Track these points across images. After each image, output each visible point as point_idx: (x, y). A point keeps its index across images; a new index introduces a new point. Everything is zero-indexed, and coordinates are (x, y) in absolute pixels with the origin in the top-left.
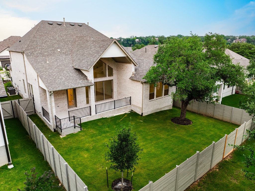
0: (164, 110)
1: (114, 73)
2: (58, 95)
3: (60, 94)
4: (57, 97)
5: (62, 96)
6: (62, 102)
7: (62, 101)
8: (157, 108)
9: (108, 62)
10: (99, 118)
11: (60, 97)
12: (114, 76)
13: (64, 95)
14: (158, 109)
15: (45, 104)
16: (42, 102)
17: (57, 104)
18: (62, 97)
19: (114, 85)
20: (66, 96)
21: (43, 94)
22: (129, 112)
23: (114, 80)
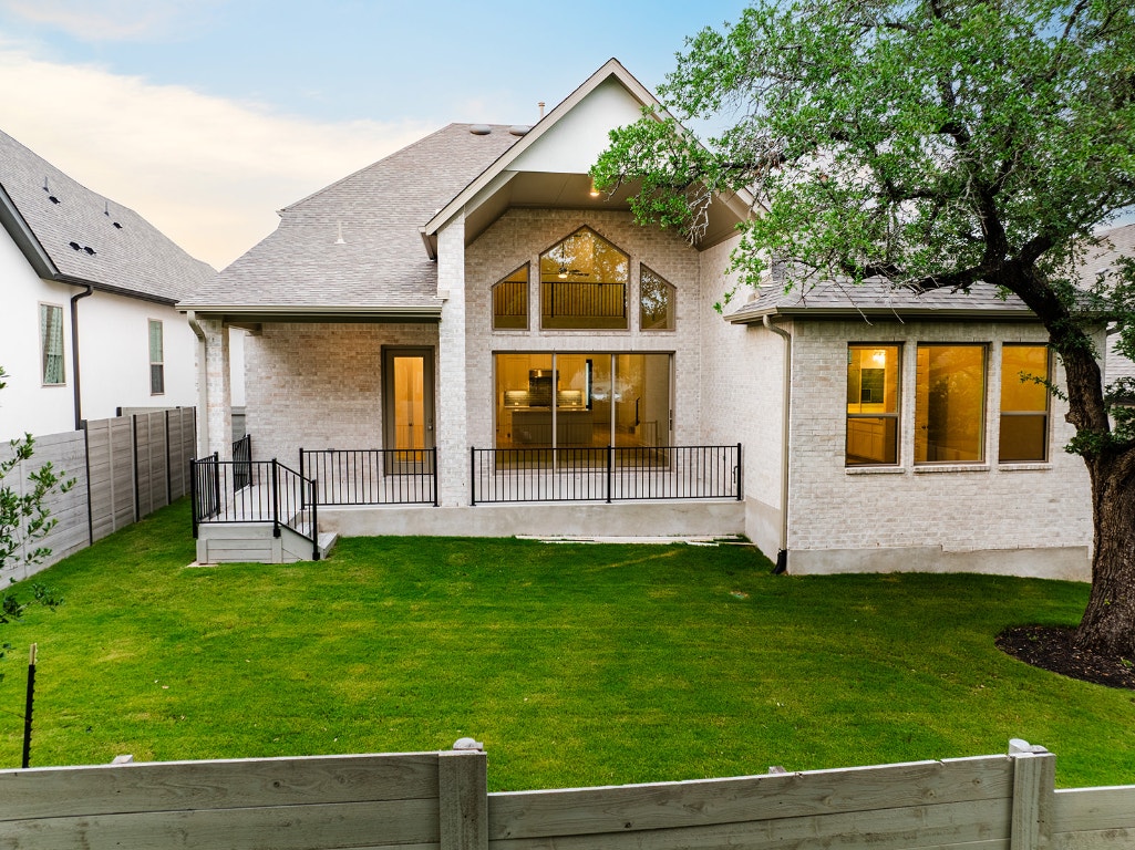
0: (1008, 573)
1: (679, 314)
2: (337, 390)
3: (345, 386)
4: (332, 401)
5: (354, 399)
6: (356, 430)
7: (353, 426)
8: (930, 542)
9: (642, 243)
10: (491, 535)
11: (343, 404)
12: (679, 330)
13: (367, 398)
14: (938, 553)
15: (269, 424)
16: (255, 415)
17: (327, 438)
18: (359, 403)
19: (679, 384)
20: (380, 402)
21: (263, 374)
22: (715, 541)
23: (678, 355)
